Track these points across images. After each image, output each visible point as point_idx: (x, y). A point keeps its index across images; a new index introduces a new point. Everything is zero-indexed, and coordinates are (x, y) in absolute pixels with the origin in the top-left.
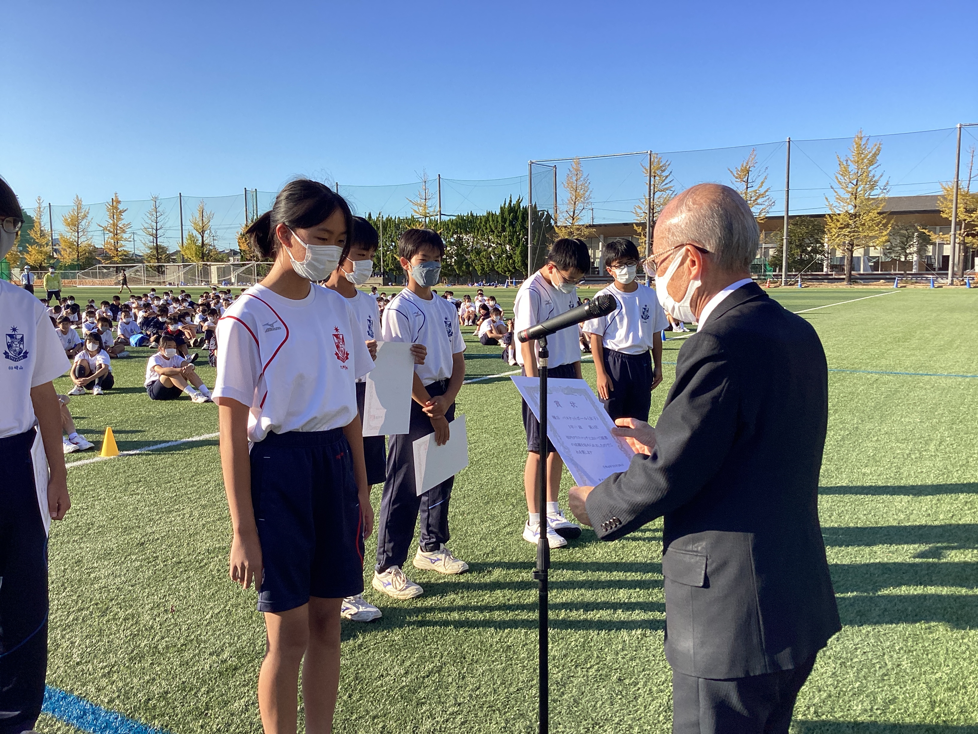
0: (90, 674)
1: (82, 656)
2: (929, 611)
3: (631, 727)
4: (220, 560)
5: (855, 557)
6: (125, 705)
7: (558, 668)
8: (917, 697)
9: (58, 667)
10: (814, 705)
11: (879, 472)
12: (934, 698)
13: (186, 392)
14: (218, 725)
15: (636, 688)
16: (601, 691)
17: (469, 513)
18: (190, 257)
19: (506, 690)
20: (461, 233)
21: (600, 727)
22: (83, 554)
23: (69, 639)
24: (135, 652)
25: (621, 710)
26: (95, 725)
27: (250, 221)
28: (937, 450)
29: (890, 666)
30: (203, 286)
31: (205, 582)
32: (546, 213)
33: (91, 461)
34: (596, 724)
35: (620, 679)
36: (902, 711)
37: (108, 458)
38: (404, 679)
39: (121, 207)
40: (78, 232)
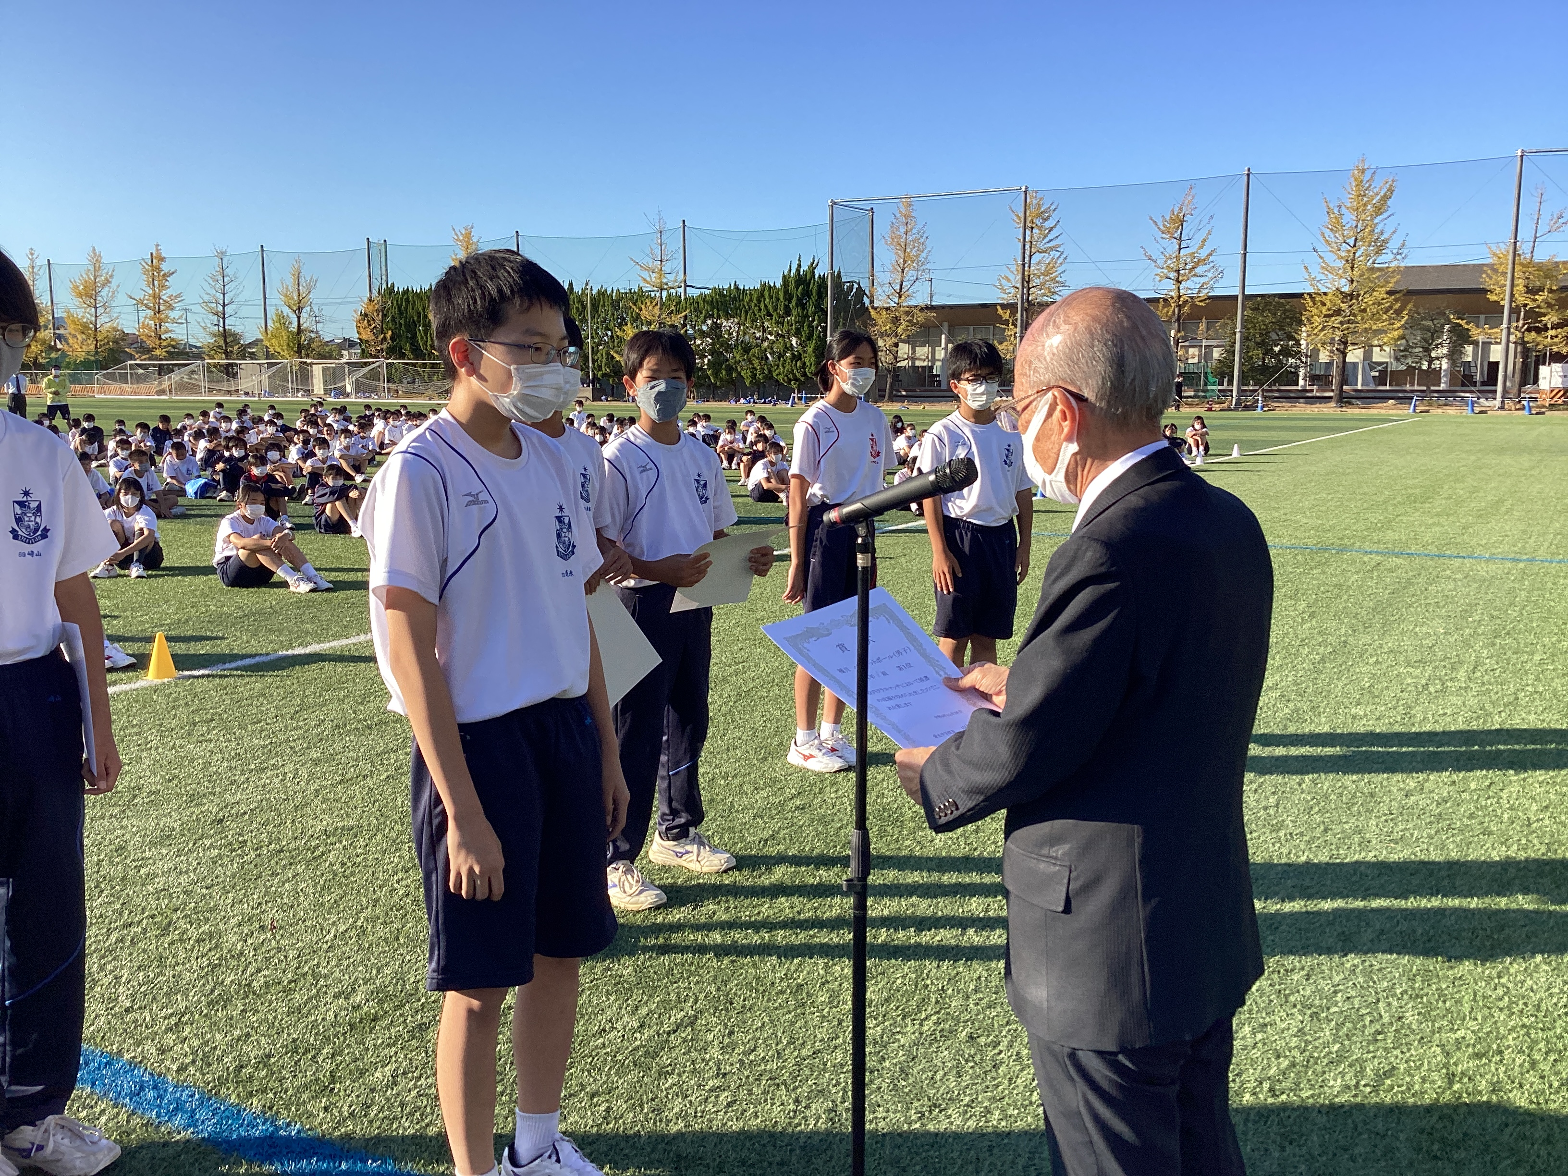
0: (147, 1027)
1: (133, 997)
2: (1450, 934)
3: (988, 1111)
4: (345, 848)
5: (1338, 849)
6: (204, 1075)
7: (876, 1019)
8: (1426, 1066)
9: (97, 1016)
10: (1269, 1078)
11: (1377, 714)
12: (1452, 1068)
13: (281, 574)
14: (350, 1106)
15: (996, 1051)
16: (942, 1055)
17: (735, 776)
18: (278, 350)
19: (796, 1054)
20: (719, 317)
21: (940, 1112)
22: (127, 836)
23: (111, 972)
24: (216, 993)
25: (973, 1084)
26: (159, 1106)
27: (375, 293)
28: (1470, 679)
29: (1386, 1019)
30: (300, 397)
31: (322, 882)
32: (856, 286)
33: (133, 686)
34: (935, 1106)
35: (971, 1037)
36: (1404, 1088)
37: (160, 681)
38: (638, 1035)
39: (165, 267)
40: (96, 308)
